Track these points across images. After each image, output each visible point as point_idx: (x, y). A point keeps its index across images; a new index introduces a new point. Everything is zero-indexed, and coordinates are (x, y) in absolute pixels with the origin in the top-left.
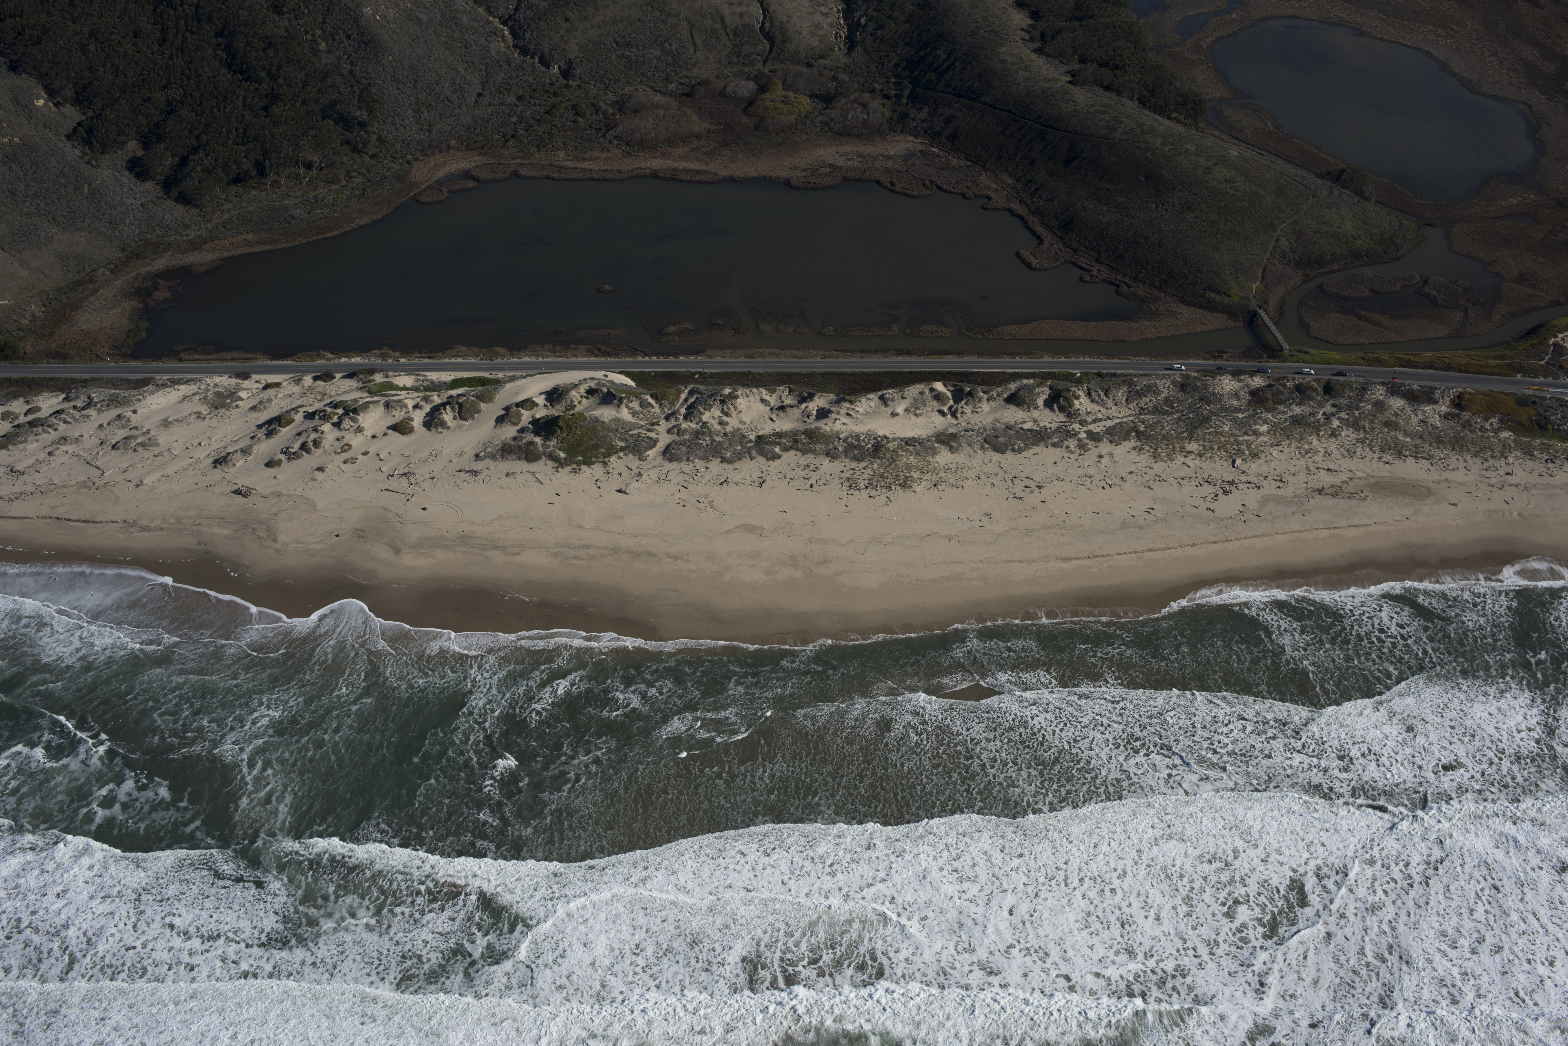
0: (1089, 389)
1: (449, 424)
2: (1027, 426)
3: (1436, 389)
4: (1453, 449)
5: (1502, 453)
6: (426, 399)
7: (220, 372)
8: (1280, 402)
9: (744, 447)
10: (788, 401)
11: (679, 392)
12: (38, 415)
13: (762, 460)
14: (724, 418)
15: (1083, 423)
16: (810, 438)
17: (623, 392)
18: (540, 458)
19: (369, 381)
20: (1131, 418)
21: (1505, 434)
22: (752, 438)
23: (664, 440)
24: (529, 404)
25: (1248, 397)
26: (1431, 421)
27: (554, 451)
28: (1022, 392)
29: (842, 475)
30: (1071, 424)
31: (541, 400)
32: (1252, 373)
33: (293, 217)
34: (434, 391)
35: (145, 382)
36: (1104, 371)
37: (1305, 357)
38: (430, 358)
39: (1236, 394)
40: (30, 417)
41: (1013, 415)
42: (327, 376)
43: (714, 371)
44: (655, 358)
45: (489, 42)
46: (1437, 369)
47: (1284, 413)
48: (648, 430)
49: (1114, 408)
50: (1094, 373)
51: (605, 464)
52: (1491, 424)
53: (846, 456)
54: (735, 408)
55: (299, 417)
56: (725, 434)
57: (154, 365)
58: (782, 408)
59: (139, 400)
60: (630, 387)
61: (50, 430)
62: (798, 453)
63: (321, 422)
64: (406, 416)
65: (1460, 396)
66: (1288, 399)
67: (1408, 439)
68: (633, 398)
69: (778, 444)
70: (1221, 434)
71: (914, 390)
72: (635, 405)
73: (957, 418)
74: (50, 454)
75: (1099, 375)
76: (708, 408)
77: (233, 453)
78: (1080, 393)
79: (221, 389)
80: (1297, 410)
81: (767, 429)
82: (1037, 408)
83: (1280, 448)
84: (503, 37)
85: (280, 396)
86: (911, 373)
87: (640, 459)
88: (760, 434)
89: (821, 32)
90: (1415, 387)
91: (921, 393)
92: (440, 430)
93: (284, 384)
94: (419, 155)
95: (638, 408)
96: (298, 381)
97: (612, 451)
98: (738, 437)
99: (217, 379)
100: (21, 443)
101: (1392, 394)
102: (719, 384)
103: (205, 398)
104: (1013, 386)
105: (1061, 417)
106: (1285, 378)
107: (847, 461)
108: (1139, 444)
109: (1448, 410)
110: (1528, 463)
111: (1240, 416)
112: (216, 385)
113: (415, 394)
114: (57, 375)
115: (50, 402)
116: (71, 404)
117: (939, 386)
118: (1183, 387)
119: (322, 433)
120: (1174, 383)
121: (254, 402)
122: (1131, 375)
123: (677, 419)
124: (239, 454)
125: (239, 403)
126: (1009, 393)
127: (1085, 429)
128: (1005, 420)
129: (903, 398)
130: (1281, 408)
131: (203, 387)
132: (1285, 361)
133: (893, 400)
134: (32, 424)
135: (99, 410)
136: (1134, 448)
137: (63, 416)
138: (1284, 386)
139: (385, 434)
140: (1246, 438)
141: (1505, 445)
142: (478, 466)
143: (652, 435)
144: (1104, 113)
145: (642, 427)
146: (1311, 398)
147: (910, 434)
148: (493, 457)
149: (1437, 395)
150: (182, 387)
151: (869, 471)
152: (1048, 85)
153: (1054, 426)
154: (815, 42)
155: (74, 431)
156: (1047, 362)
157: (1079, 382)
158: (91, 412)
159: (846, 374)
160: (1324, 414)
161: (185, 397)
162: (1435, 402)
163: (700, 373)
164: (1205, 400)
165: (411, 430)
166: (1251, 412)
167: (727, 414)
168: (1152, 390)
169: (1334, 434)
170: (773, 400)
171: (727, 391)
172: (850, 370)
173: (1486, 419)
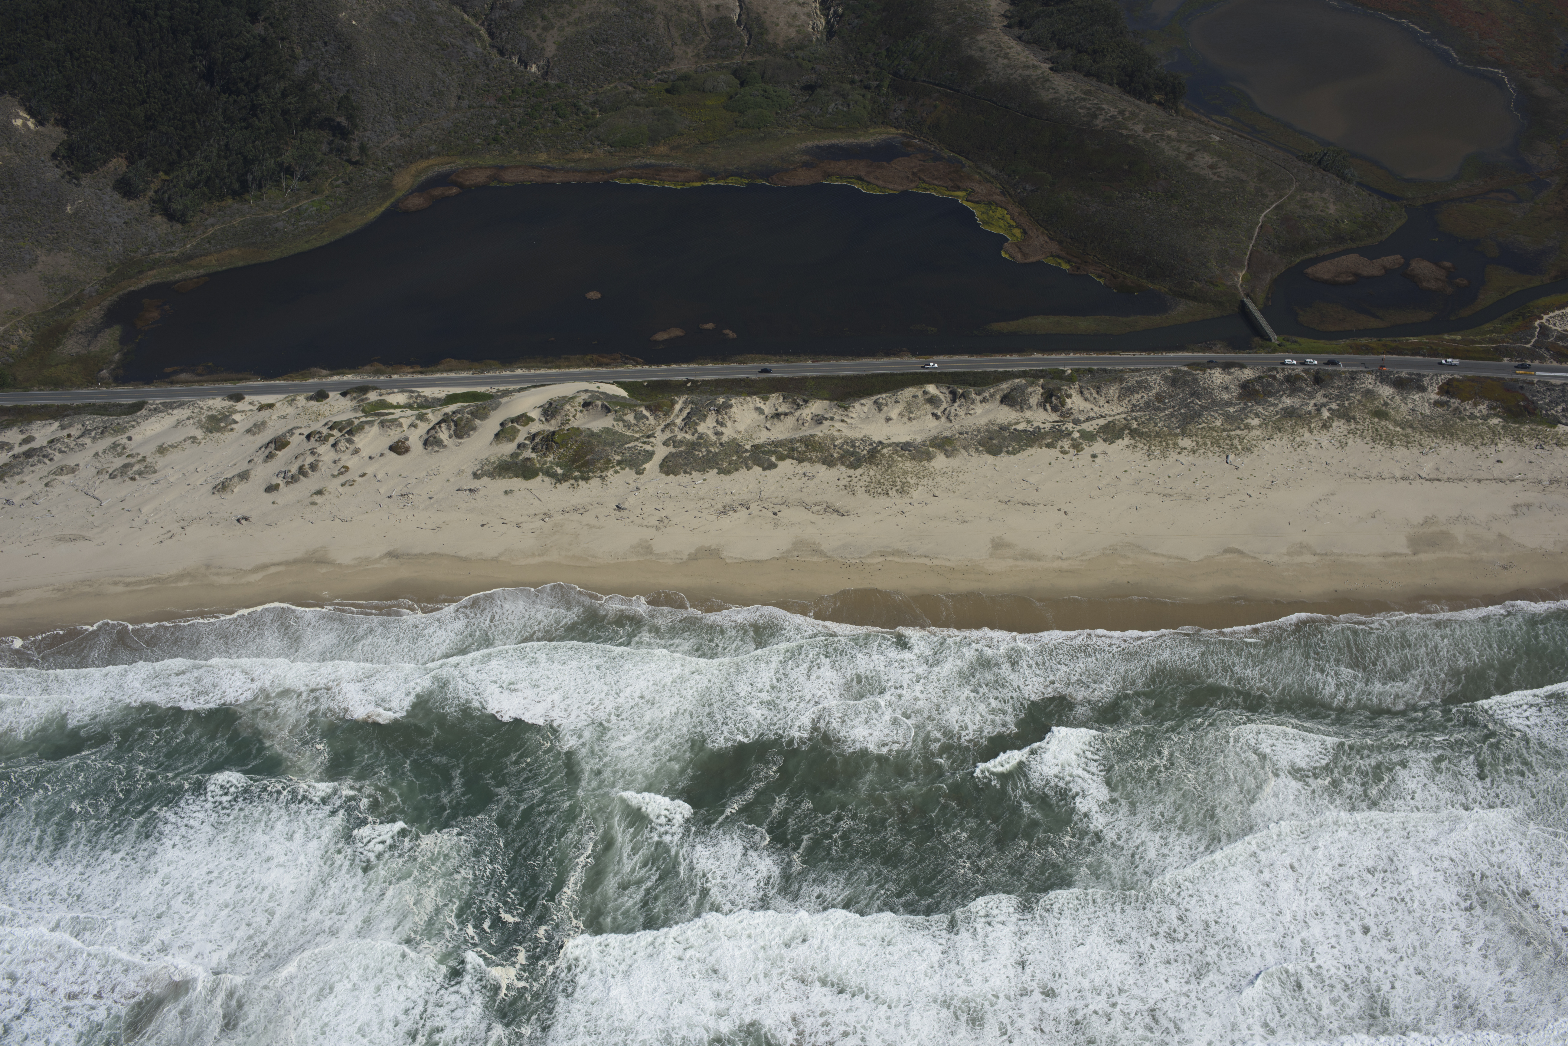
0: (1081, 387)
1: (446, 442)
2: (1020, 427)
3: (1424, 376)
4: (1444, 437)
5: (1492, 441)
6: (422, 417)
7: (213, 394)
8: (1270, 394)
9: (740, 457)
10: (783, 409)
11: (673, 403)
12: (33, 445)
13: (757, 470)
14: (719, 428)
15: (1076, 422)
16: (806, 446)
17: (617, 404)
18: (537, 475)
19: (362, 400)
20: (1124, 416)
21: (1495, 421)
22: (748, 447)
23: (661, 452)
24: (524, 419)
25: (1239, 391)
26: (1420, 409)
27: (551, 467)
28: (1014, 392)
29: (839, 483)
30: (1064, 423)
31: (535, 414)
32: (1242, 366)
33: (277, 230)
34: (428, 407)
35: (138, 406)
36: (1095, 368)
37: (1294, 346)
38: (422, 373)
39: (1227, 388)
40: (25, 448)
41: (1005, 415)
42: (321, 396)
43: (706, 378)
44: (646, 367)
45: (466, 43)
46: (1424, 355)
47: (1276, 405)
48: (644, 443)
49: (1106, 405)
50: (1085, 370)
51: (603, 478)
52: (1480, 411)
53: (843, 464)
54: (730, 417)
55: (296, 440)
56: (721, 444)
57: (147, 388)
58: (777, 416)
59: (133, 427)
60: (624, 398)
61: (46, 461)
62: (795, 462)
63: (318, 444)
64: (403, 435)
65: (1449, 383)
66: (1279, 391)
67: (1398, 429)
68: (627, 411)
69: (774, 453)
70: (1213, 429)
71: (907, 394)
72: (630, 417)
73: (950, 421)
74: (46, 485)
75: (1090, 371)
76: (704, 418)
77: (231, 479)
78: (1071, 391)
79: (214, 413)
80: (1288, 401)
81: (763, 437)
82: (1030, 408)
83: (1272, 441)
84: (480, 37)
85: (275, 417)
86: (903, 374)
87: (637, 473)
88: (756, 442)
89: (797, 23)
90: (1404, 375)
91: (915, 397)
92: (436, 449)
93: (277, 405)
94: (399, 161)
95: (633, 421)
96: (291, 402)
97: (608, 464)
98: (734, 447)
99: (212, 403)
100: (18, 474)
101: (1381, 382)
102: (712, 393)
103: (199, 421)
104: (1005, 386)
105: (1055, 417)
106: (1276, 369)
107: (843, 468)
108: (1132, 442)
109: (1437, 397)
110: (1518, 449)
111: (1231, 410)
112: (209, 408)
113: (409, 412)
114: (49, 403)
115: (43, 431)
116: (65, 432)
117: (931, 389)
118: (1174, 382)
119: (319, 455)
120: (1165, 378)
121: (249, 425)
122: (1121, 371)
123: (672, 431)
124: (236, 480)
125: (234, 426)
126: (1001, 394)
127: (1078, 428)
128: (999, 421)
129: (897, 402)
130: (1271, 400)
131: (196, 410)
132: (1274, 351)
133: (886, 405)
134: (28, 454)
135: (94, 438)
136: (1127, 447)
137: (58, 445)
138: (1274, 378)
139: (382, 455)
140: (1238, 432)
141: (1493, 430)
142: (476, 484)
143: (648, 447)
144: (1084, 100)
145: (637, 439)
146: (1301, 390)
147: (904, 439)
148: (491, 475)
149: (1426, 381)
150: (175, 412)
151: (865, 477)
152: (1027, 73)
153: (1047, 426)
154: (792, 33)
155: (71, 460)
156: (1038, 359)
157: (1070, 380)
158: (87, 440)
159: (838, 377)
160: (1315, 405)
161: (179, 422)
162: (1423, 389)
163: (692, 381)
164: (1195, 394)
165: (407, 450)
166: (1242, 405)
167: (722, 424)
168: (1142, 386)
169: (1325, 426)
170: (768, 408)
171: (721, 400)
172: (841, 374)
173: (1475, 405)
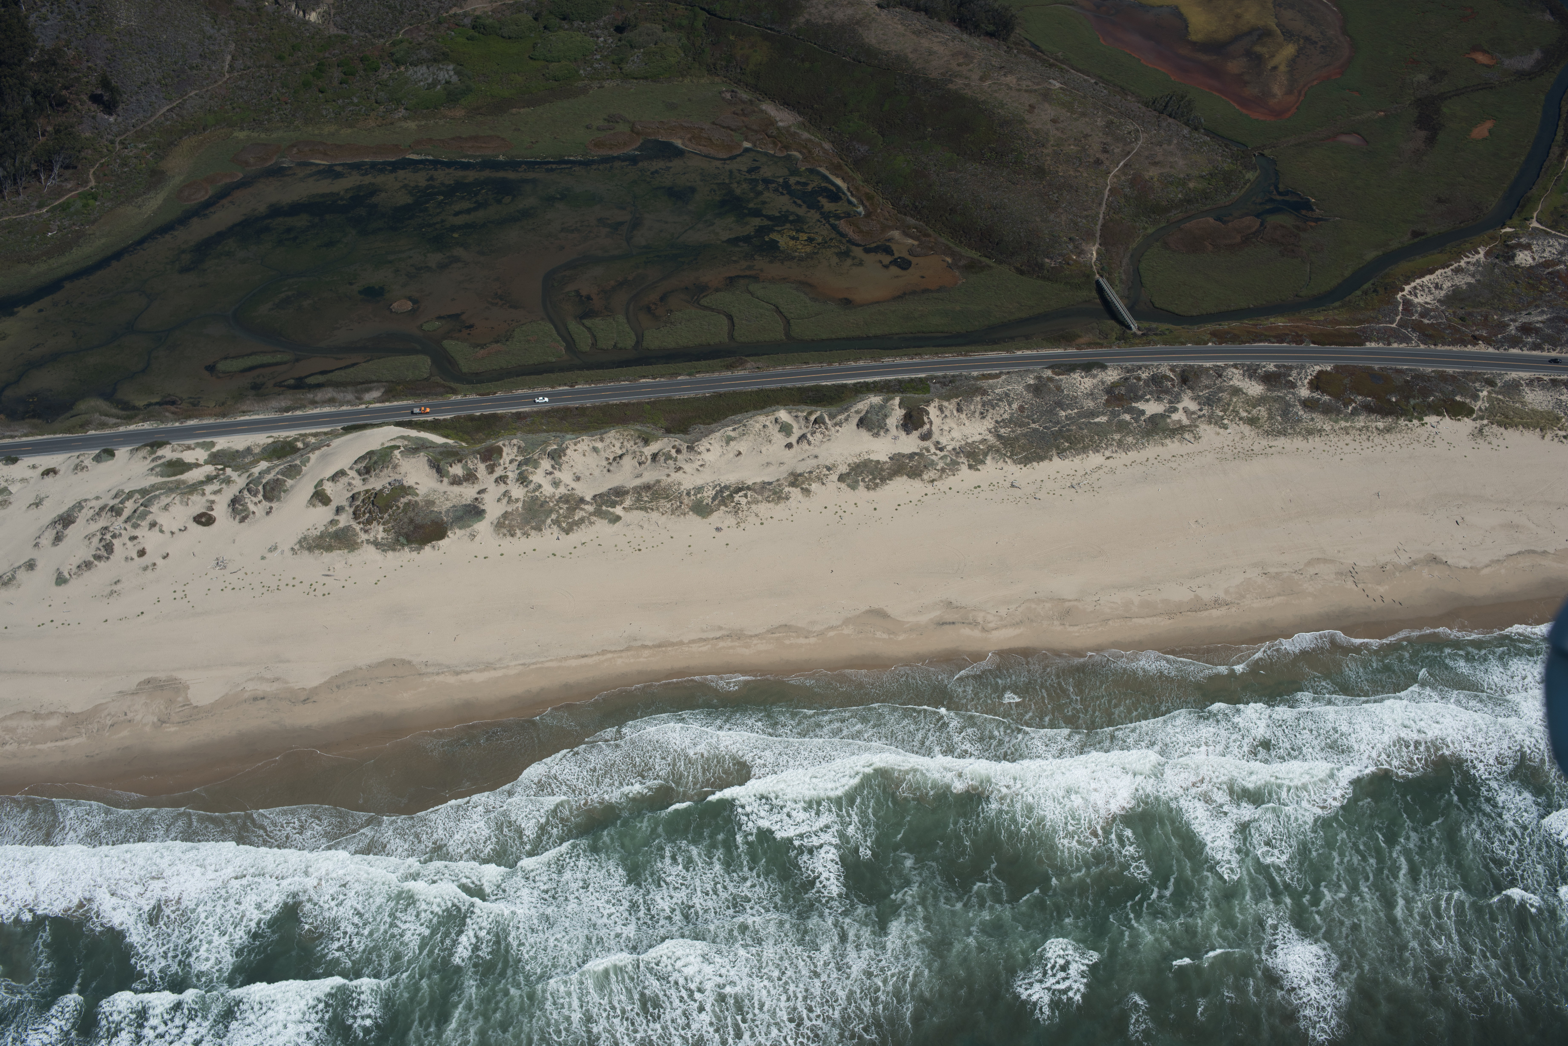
0: (939, 402)
1: (255, 510)
2: (880, 456)
3: (1292, 369)
6: (225, 480)
8: (1137, 398)
9: (581, 511)
10: (621, 448)
13: (601, 525)
14: (556, 475)
16: (652, 493)
19: (156, 458)
20: (988, 434)
22: (589, 498)
23: (495, 511)
24: (340, 477)
25: (1104, 396)
26: (1291, 410)
27: (376, 536)
28: (871, 414)
30: (926, 447)
31: (351, 470)
32: (1105, 366)
39: (1092, 394)
41: (863, 442)
42: (107, 454)
46: (1290, 342)
47: (1144, 412)
48: (476, 500)
49: (969, 423)
50: (942, 379)
53: (694, 512)
54: (566, 463)
55: (85, 516)
56: (560, 496)
58: (616, 458)
62: (641, 513)
64: (207, 503)
65: (1319, 376)
66: (1145, 395)
69: (618, 503)
71: (756, 423)
72: (457, 470)
73: (805, 452)
75: (947, 381)
76: (537, 465)
77: (16, 570)
78: (929, 407)
81: (604, 485)
82: (889, 431)
85: (59, 487)
87: (470, 534)
88: (598, 491)
90: (1272, 368)
91: (766, 426)
92: (244, 519)
93: (62, 469)
96: (77, 463)
98: (574, 499)
101: (1249, 378)
102: (543, 431)
104: (863, 405)
105: (915, 441)
106: (1140, 368)
107: (694, 518)
109: (1308, 394)
111: (1099, 421)
117: (782, 414)
118: (1037, 391)
120: (1028, 387)
121: (30, 498)
124: (22, 570)
125: (12, 500)
126: (859, 415)
127: (941, 453)
128: (857, 450)
129: (746, 433)
130: (1139, 406)
132: (1135, 345)
133: (735, 438)
138: (1139, 379)
139: (186, 529)
142: (295, 560)
145: (468, 497)
146: (1168, 392)
148: (310, 551)
149: (1295, 375)
160: (1184, 410)
162: (1292, 385)
163: (520, 414)
164: (1060, 404)
165: (213, 520)
166: (1109, 414)
167: (558, 470)
168: (1004, 398)
170: (605, 448)
171: (554, 443)
173: (1346, 404)
